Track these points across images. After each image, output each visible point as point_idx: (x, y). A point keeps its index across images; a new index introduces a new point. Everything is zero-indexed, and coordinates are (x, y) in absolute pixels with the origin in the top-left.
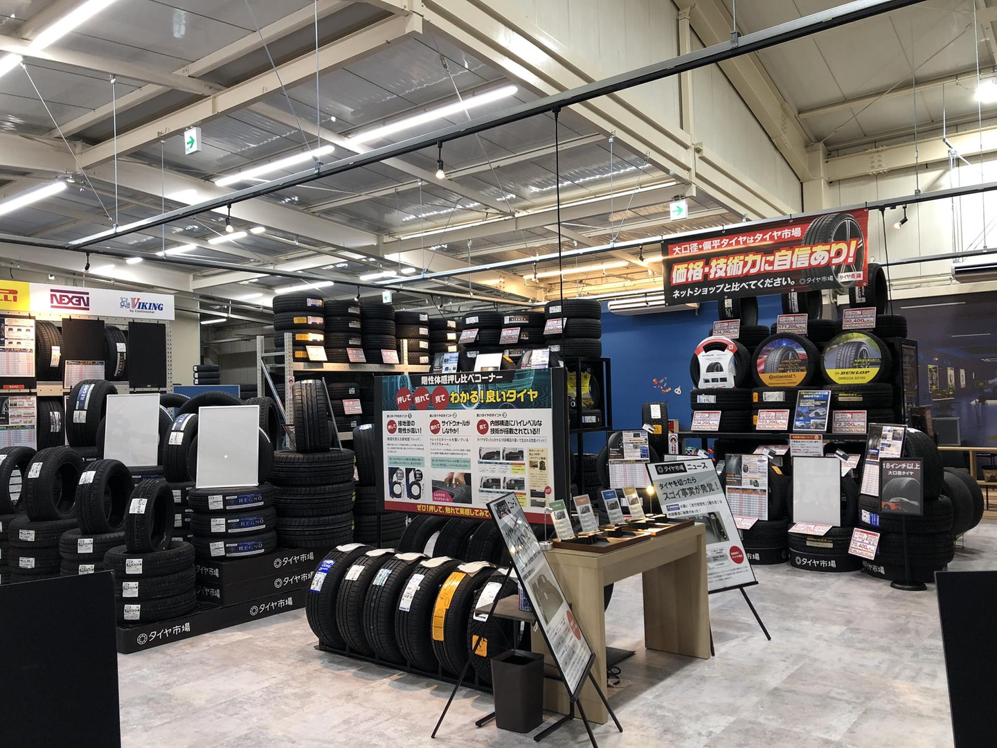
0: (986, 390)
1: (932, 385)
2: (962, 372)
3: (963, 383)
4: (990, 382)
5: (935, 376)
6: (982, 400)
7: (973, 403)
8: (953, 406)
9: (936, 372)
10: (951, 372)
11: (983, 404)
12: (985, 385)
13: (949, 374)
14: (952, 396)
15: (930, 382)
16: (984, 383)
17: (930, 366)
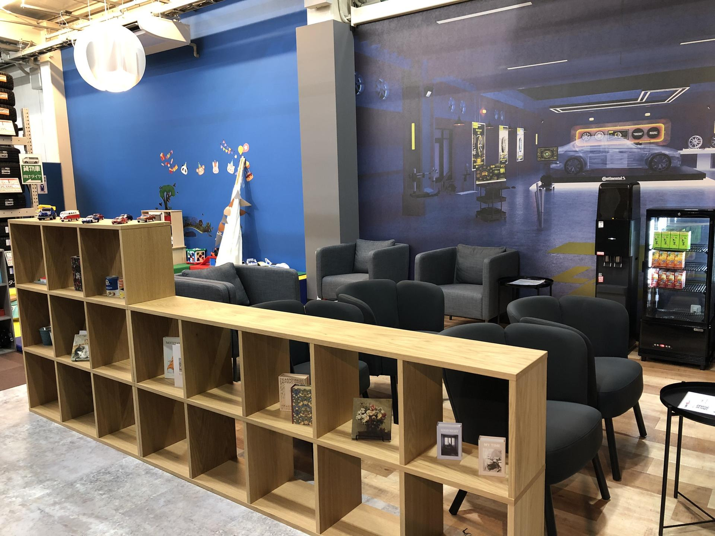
0: (553, 166)
1: (477, 156)
2: (520, 133)
3: (520, 154)
4: (561, 150)
5: (482, 140)
6: (547, 183)
7: (533, 188)
8: (504, 193)
9: (482, 134)
10: (503, 134)
11: (549, 190)
12: (553, 156)
13: (501, 137)
14: (504, 175)
15: (474, 153)
16: (552, 152)
17: (475, 125)
